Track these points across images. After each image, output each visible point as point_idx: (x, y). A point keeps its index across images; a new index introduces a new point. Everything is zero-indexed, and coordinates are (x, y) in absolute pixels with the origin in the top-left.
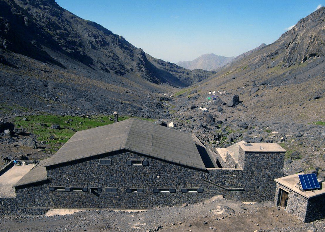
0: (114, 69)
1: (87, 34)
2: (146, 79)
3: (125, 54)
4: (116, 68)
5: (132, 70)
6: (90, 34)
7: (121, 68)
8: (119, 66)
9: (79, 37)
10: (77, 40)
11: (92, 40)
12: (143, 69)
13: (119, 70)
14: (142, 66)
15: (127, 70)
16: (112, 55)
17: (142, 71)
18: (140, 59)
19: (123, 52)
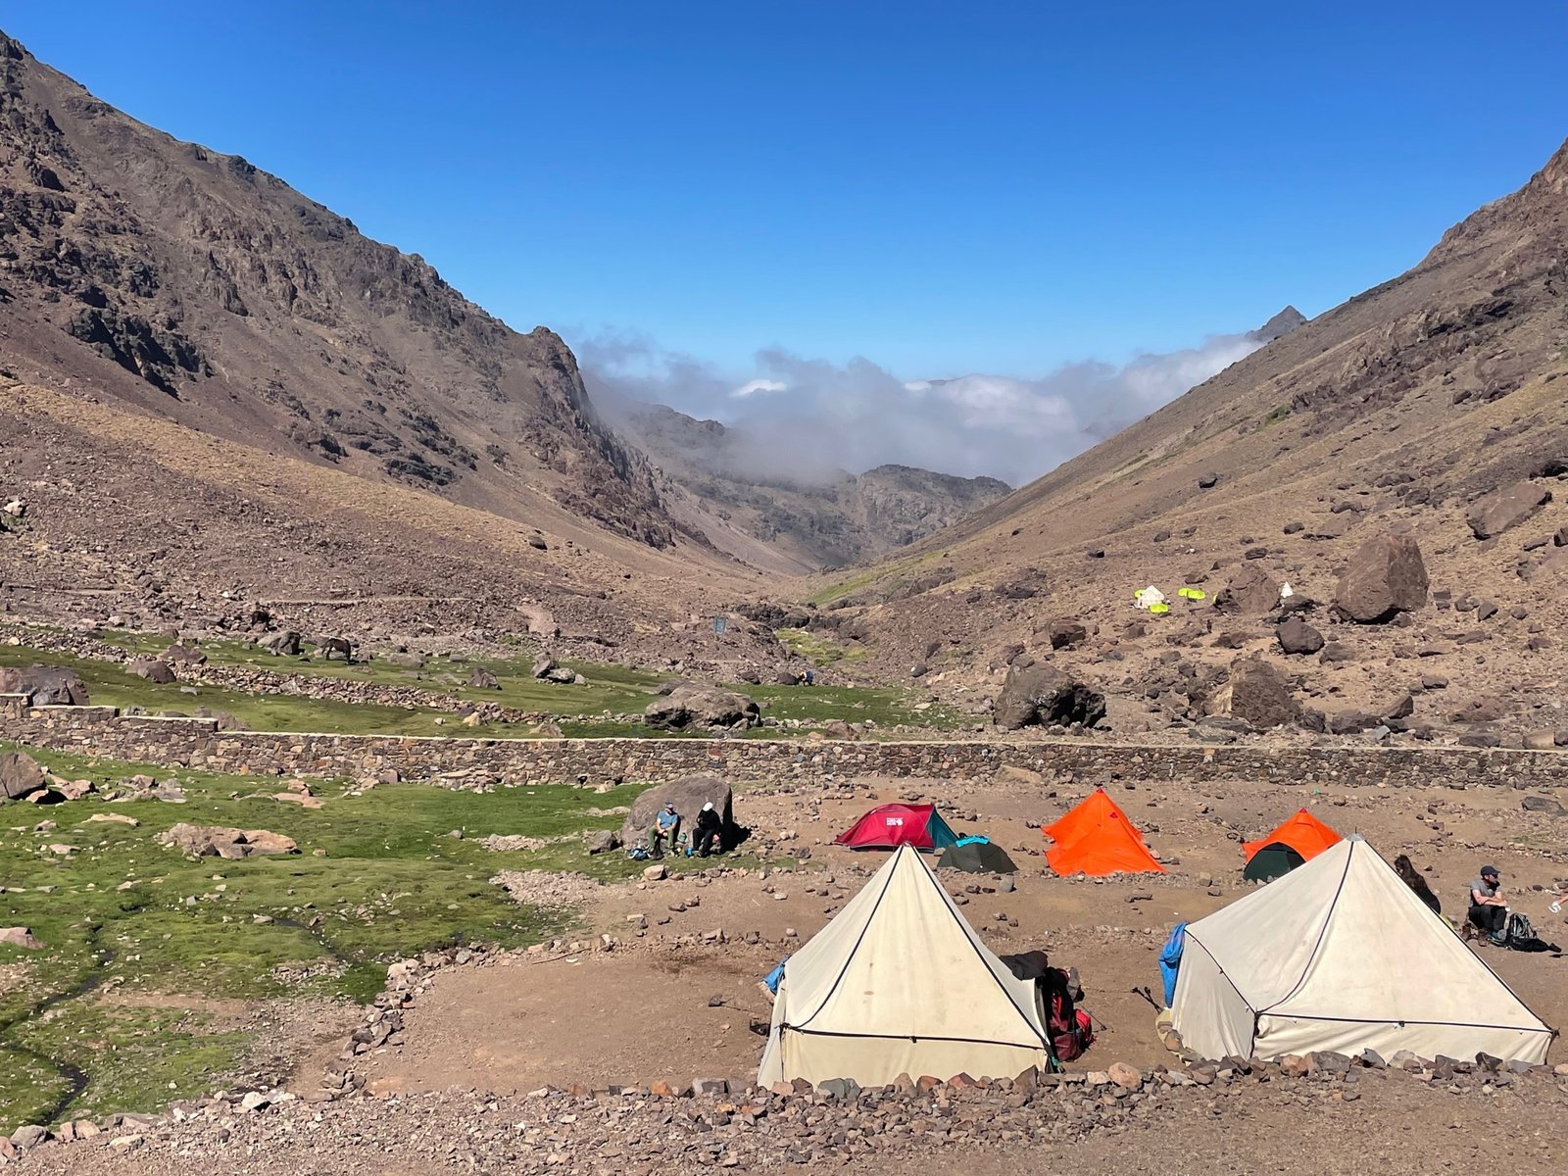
0: (377, 445)
1: (193, 220)
2: (587, 514)
3: (449, 360)
4: (396, 444)
5: (499, 456)
6: (216, 221)
7: (426, 443)
8: (415, 428)
9: (136, 230)
10: (120, 247)
11: (228, 261)
12: (570, 456)
13: (414, 457)
14: (557, 435)
15: (469, 460)
16: (367, 359)
17: (562, 468)
18: (545, 395)
19: (439, 347)
